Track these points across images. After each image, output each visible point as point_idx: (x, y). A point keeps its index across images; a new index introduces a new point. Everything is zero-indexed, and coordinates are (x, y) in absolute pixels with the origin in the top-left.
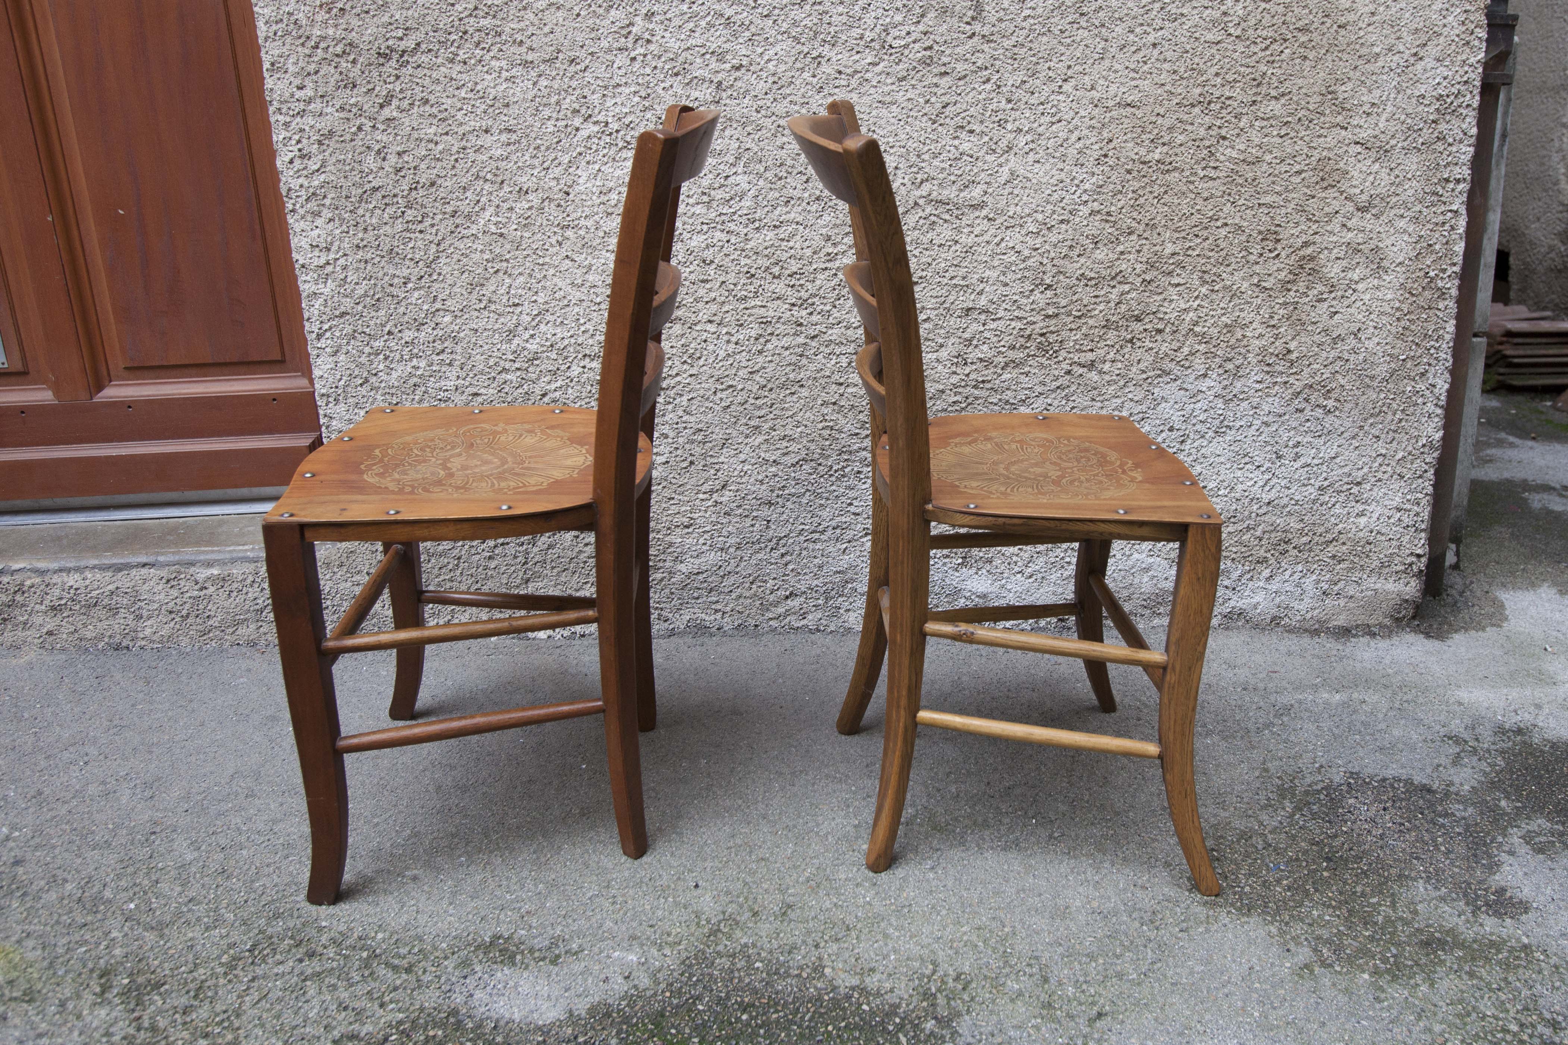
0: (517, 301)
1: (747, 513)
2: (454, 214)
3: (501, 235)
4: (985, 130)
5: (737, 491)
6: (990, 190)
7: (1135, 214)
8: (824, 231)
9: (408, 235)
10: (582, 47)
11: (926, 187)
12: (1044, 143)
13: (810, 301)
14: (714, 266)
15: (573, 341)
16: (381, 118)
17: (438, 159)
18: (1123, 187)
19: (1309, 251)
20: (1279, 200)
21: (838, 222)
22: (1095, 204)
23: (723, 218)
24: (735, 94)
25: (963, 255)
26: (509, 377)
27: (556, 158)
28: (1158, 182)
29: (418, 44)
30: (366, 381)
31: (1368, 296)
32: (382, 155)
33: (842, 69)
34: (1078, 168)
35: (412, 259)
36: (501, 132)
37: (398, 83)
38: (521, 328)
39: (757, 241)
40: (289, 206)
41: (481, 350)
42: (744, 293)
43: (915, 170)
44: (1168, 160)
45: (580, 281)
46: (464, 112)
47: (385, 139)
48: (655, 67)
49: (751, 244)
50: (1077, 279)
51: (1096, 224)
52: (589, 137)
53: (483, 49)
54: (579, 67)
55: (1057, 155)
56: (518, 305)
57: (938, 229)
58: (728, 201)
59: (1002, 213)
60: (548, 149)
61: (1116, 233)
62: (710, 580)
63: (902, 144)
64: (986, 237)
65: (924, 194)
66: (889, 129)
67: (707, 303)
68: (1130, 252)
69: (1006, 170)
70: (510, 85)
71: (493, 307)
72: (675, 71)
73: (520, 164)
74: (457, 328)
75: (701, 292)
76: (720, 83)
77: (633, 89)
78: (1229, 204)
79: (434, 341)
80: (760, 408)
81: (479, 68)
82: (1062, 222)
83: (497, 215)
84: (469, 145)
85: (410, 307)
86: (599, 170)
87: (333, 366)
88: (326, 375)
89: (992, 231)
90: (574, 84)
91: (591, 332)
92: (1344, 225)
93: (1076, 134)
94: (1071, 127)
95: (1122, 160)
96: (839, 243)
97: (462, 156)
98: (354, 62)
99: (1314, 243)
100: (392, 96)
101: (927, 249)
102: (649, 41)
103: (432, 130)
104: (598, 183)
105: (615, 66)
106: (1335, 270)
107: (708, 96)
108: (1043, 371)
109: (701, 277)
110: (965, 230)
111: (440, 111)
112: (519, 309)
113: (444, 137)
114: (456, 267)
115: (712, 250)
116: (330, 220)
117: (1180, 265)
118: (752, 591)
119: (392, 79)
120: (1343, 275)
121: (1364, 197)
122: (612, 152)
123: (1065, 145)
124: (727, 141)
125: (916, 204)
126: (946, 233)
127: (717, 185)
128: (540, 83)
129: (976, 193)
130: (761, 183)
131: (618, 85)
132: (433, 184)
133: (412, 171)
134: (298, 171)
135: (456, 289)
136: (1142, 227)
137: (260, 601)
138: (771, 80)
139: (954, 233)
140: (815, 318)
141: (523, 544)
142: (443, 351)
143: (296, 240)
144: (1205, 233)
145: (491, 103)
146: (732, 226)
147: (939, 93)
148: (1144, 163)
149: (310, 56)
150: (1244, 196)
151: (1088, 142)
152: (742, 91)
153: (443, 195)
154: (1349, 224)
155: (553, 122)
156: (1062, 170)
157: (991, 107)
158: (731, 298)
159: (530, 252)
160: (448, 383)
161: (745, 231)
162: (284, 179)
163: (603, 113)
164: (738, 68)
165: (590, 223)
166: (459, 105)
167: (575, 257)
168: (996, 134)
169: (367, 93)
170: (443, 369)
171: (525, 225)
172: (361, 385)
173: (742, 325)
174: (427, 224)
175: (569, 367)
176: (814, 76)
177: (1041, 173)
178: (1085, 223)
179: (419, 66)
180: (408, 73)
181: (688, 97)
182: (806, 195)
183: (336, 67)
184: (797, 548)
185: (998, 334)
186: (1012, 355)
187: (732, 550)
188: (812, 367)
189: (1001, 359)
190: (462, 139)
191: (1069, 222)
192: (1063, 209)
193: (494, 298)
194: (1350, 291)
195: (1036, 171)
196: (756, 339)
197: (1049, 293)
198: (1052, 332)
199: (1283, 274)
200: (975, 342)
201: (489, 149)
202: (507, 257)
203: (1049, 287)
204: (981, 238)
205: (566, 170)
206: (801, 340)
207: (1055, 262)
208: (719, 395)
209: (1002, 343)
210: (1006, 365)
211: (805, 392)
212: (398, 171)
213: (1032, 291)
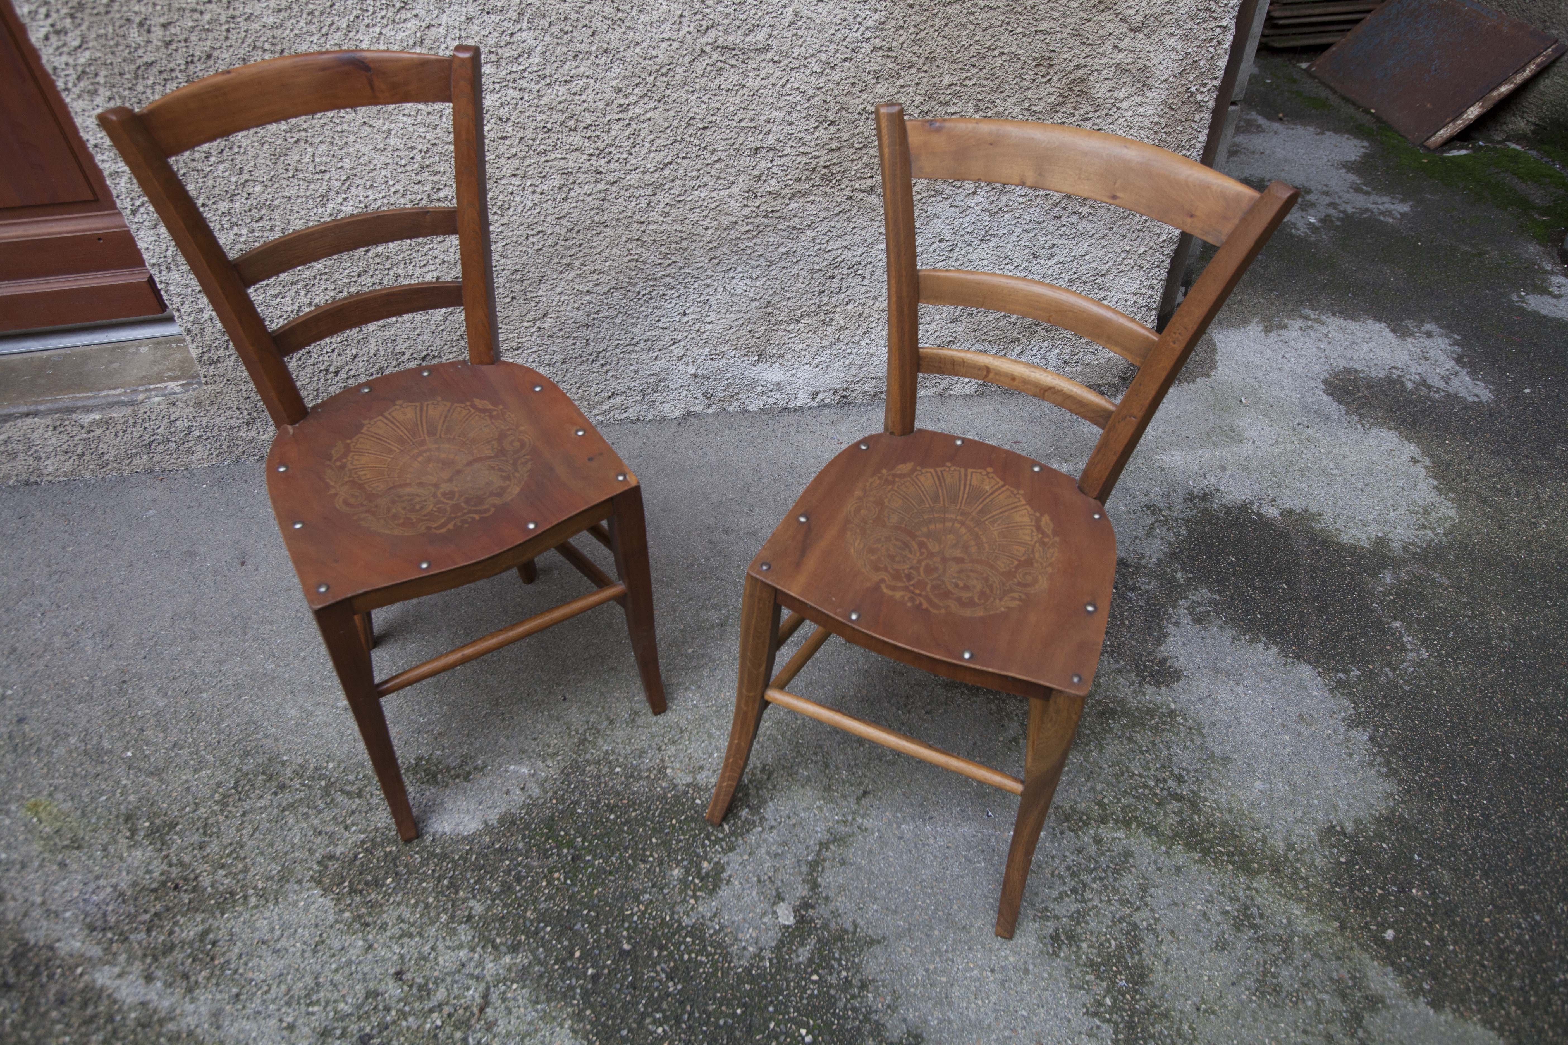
0: (323, 168)
1: (567, 334)
6: (775, 33)
7: (915, 49)
8: (614, 83)
11: (712, 33)
13: (607, 151)
14: (511, 124)
15: (385, 201)
17: (208, 30)
18: (905, 22)
19: (1080, 73)
20: (1055, 25)
21: (627, 73)
22: (878, 40)
23: (514, 76)
25: (750, 98)
27: (333, 23)
28: (940, 15)
31: (1130, 113)
32: (146, 27)
38: (332, 193)
39: (550, 96)
40: (61, 85)
41: (298, 215)
42: (542, 147)
45: (382, 146)
49: (545, 100)
50: (858, 115)
51: (878, 60)
56: (325, 171)
57: (725, 74)
58: (517, 59)
59: (787, 55)
60: (322, 13)
61: (897, 68)
64: (772, 80)
65: (711, 40)
67: (509, 158)
68: (909, 85)
69: (790, 10)
71: (301, 176)
73: (297, 32)
74: (270, 197)
75: (502, 149)
78: (1007, 33)
79: (250, 210)
80: (570, 248)
82: (845, 60)
84: (237, 13)
85: (218, 180)
86: (381, 33)
87: (155, 238)
88: (151, 247)
89: (778, 73)
92: (1116, 47)
96: (630, 94)
97: (232, 25)
99: (1085, 66)
101: (715, 95)
106: (1102, 90)
108: (827, 199)
109: (500, 135)
110: (751, 74)
112: (327, 176)
114: (255, 139)
115: (506, 108)
117: (955, 94)
120: (1109, 94)
121: (1139, 18)
122: (390, 14)
125: (702, 51)
126: (733, 78)
127: (503, 44)
129: (761, 36)
130: (547, 38)
133: (183, 44)
134: (58, 48)
135: (261, 161)
136: (922, 60)
139: (741, 77)
140: (613, 166)
142: (261, 218)
143: (79, 120)
144: (982, 63)
146: (523, 83)
150: (1022, 24)
154: (1121, 45)
156: (845, 9)
158: (531, 152)
161: (537, 87)
162: (44, 57)
167: (372, 122)
170: (266, 234)
173: (544, 177)
177: (825, 13)
178: (867, 59)
182: (594, 48)
184: (615, 359)
185: (785, 169)
186: (798, 186)
187: (558, 364)
188: (614, 209)
189: (788, 191)
190: (228, 7)
191: (851, 60)
192: (846, 47)
193: (300, 167)
194: (1115, 110)
195: (819, 10)
196: (560, 188)
197: (832, 129)
198: (835, 164)
199: (1053, 97)
200: (764, 178)
201: (258, 17)
202: (305, 126)
203: (832, 123)
204: (767, 81)
205: (346, 35)
206: (602, 186)
207: (838, 99)
208: (531, 240)
209: (789, 177)
210: (793, 195)
211: (609, 232)
212: (168, 44)
213: (817, 127)
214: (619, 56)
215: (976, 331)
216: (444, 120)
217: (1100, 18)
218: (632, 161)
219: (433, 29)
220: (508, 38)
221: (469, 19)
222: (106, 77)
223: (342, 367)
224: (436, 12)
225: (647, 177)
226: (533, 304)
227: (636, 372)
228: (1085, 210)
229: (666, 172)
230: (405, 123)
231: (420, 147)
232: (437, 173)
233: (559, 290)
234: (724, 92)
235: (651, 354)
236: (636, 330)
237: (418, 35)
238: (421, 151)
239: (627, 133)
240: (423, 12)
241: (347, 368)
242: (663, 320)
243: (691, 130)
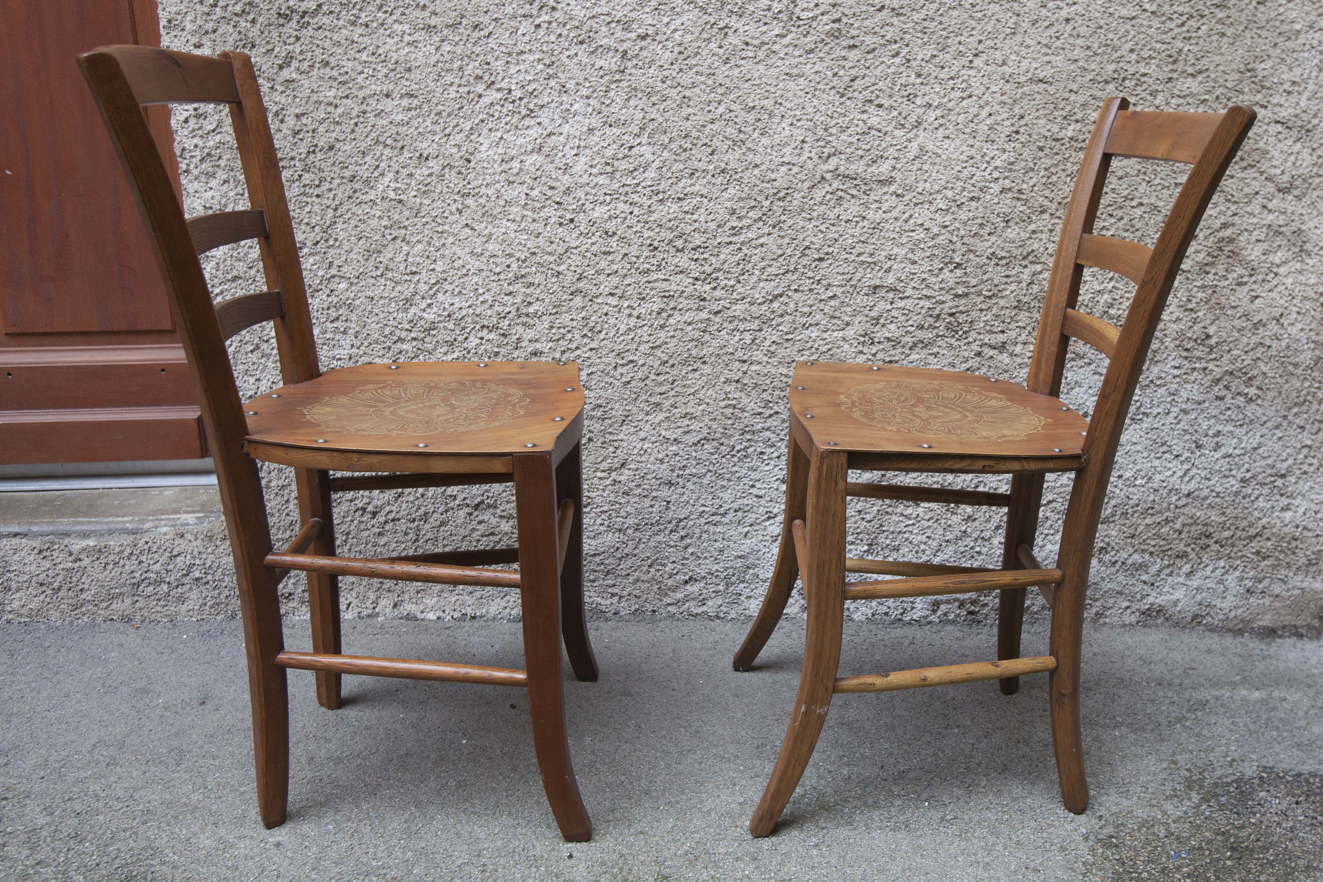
0: (414, 269)
1: (646, 493)
2: (352, 179)
3: (400, 201)
4: (894, 104)
5: (637, 469)
6: (899, 166)
7: (1047, 193)
8: (729, 204)
9: (305, 199)
10: (486, 12)
11: (833, 162)
12: (954, 118)
13: (714, 276)
14: (616, 238)
15: (471, 311)
16: (280, 80)
17: (337, 123)
18: (1035, 164)
19: (1228, 232)
21: (743, 195)
22: (1007, 181)
23: (626, 189)
24: (640, 64)
25: (870, 231)
26: (404, 347)
27: (457, 125)
28: (1071, 160)
29: (320, 6)
30: (257, 347)
31: (1290, 280)
32: (280, 117)
33: (749, 40)
34: (988, 145)
35: (308, 224)
36: (402, 96)
37: (298, 44)
38: (418, 297)
39: (660, 213)
40: (183, 166)
41: (376, 318)
42: (646, 266)
43: (822, 144)
44: (1081, 137)
45: (479, 250)
46: (365, 75)
47: (283, 100)
48: (560, 35)
49: (655, 216)
50: (988, 258)
51: (1008, 202)
52: (492, 104)
53: (386, 12)
54: (482, 33)
55: (968, 130)
56: (415, 273)
57: (845, 205)
58: (632, 172)
59: (910, 189)
60: (449, 115)
61: (1028, 211)
62: (607, 562)
63: (809, 117)
64: (894, 214)
65: (831, 168)
66: (797, 101)
67: (609, 275)
68: (1042, 231)
69: (914, 145)
70: (412, 49)
71: (390, 275)
72: (580, 39)
73: (421, 130)
74: (352, 295)
75: (603, 264)
76: (625, 52)
77: (537, 57)
78: (1144, 184)
79: (328, 309)
80: (661, 384)
81: (382, 31)
82: (972, 199)
83: (396, 181)
84: (369, 109)
86: (501, 138)
89: (901, 207)
90: (477, 50)
91: (490, 302)
92: (1264, 207)
93: (987, 110)
94: (982, 102)
95: (1034, 137)
96: (744, 217)
97: (361, 120)
98: (253, 21)
99: (1233, 225)
100: (292, 57)
101: (833, 225)
102: (554, 9)
103: (332, 93)
104: (500, 151)
105: (520, 32)
106: (1255, 253)
107: (613, 65)
108: (952, 352)
109: (603, 249)
110: (873, 206)
111: (340, 74)
112: (417, 277)
113: (345, 101)
114: (353, 233)
115: (614, 221)
116: (225, 182)
118: (650, 575)
119: (292, 40)
120: (1263, 258)
121: (1286, 178)
122: (514, 120)
123: (975, 121)
124: (631, 111)
125: (823, 178)
126: (853, 208)
127: (620, 156)
128: (443, 48)
129: (884, 168)
130: (666, 154)
131: (522, 52)
132: (331, 148)
133: (310, 134)
134: (193, 130)
135: (353, 256)
136: (1054, 206)
137: (137, 575)
138: (677, 50)
139: (861, 208)
141: (414, 520)
142: (337, 319)
143: (189, 201)
144: (1120, 213)
145: (392, 67)
146: (635, 198)
147: (847, 66)
148: (1056, 140)
149: (208, 14)
150: (1159, 176)
151: (999, 118)
152: (647, 60)
153: (341, 159)
154: (1270, 205)
155: (455, 88)
156: (972, 146)
157: (900, 81)
158: (633, 271)
159: (429, 219)
160: (342, 352)
161: (649, 202)
162: (178, 139)
163: (506, 80)
164: (644, 37)
165: (491, 191)
166: (360, 68)
167: (475, 225)
168: (905, 108)
169: (266, 53)
170: (337, 337)
171: (424, 192)
172: (252, 351)
173: (643, 299)
174: (324, 188)
175: (466, 338)
176: (721, 47)
177: (951, 149)
178: (996, 201)
179: (320, 28)
180: (308, 34)
181: (593, 65)
182: (711, 167)
183: (235, 26)
184: (697, 531)
185: (907, 312)
186: (920, 334)
187: (630, 531)
188: (715, 343)
189: (908, 339)
190: (362, 103)
191: (979, 199)
192: (974, 186)
193: (391, 266)
194: (1272, 275)
195: (946, 146)
196: (659, 313)
197: (959, 272)
198: (961, 312)
199: (1201, 256)
200: (882, 321)
201: (390, 113)
202: (406, 224)
203: (958, 266)
204: (889, 214)
205: (468, 137)
206: (704, 315)
207: (965, 240)
208: (620, 370)
209: (910, 323)
210: (915, 345)
211: (707, 369)
212: (296, 133)
213: (941, 269)
214: (737, 177)
215: (1133, 536)
216: (548, 228)
217: (1243, 175)
218: (740, 288)
219: (553, 137)
220: (626, 151)
221: (591, 130)
222: (229, 160)
223: (382, 507)
224: (559, 122)
225: (754, 308)
226: (611, 449)
227: (721, 551)
228: (1252, 391)
229: (776, 305)
230: (508, 228)
231: (518, 255)
232: (532, 284)
233: (642, 434)
234: (843, 223)
235: (740, 529)
236: (726, 496)
237: (538, 141)
238: (518, 260)
239: (737, 258)
240: (547, 121)
241: (388, 509)
242: (758, 485)
243: (805, 261)
